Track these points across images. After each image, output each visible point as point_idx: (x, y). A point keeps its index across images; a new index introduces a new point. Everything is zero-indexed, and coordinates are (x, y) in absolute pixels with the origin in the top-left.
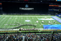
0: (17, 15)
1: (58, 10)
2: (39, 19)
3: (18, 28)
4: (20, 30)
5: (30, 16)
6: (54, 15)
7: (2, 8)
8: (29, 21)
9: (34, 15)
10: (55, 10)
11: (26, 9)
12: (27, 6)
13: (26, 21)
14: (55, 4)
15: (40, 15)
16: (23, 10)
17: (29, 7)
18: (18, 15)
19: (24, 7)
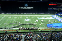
0: (16, 14)
1: (58, 9)
2: (39, 18)
3: (17, 27)
5: (30, 15)
6: (54, 14)
8: (29, 20)
10: (55, 9)
11: (25, 8)
12: (26, 5)
13: (26, 20)
14: (55, 3)
15: (40, 14)
17: (28, 6)
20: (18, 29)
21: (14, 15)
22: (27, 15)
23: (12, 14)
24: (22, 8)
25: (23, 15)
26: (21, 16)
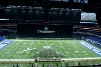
0: (33, 39)
1: (84, 33)
4: (36, 61)
5: (50, 41)
6: (81, 40)
7: (16, 31)
8: (49, 47)
9: (56, 39)
10: (81, 33)
11: (45, 32)
12: (46, 28)
14: (79, 26)
15: (63, 40)
16: (41, 33)
17: (49, 30)
18: (35, 39)
19: (43, 30)
20: (34, 60)
21: (30, 41)
22: (46, 41)
23: (28, 39)
24: (41, 31)
25: (42, 41)
26: (39, 42)
